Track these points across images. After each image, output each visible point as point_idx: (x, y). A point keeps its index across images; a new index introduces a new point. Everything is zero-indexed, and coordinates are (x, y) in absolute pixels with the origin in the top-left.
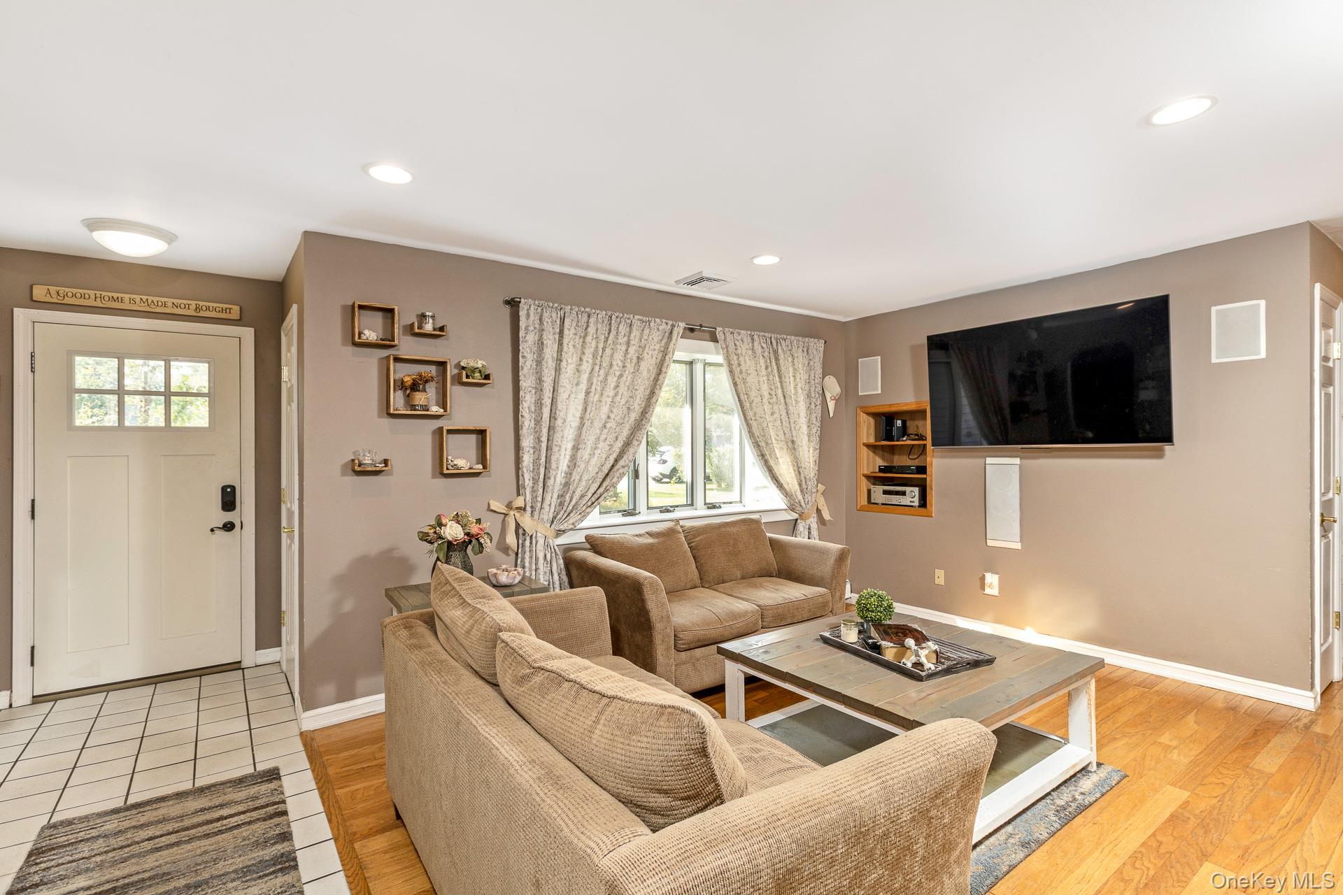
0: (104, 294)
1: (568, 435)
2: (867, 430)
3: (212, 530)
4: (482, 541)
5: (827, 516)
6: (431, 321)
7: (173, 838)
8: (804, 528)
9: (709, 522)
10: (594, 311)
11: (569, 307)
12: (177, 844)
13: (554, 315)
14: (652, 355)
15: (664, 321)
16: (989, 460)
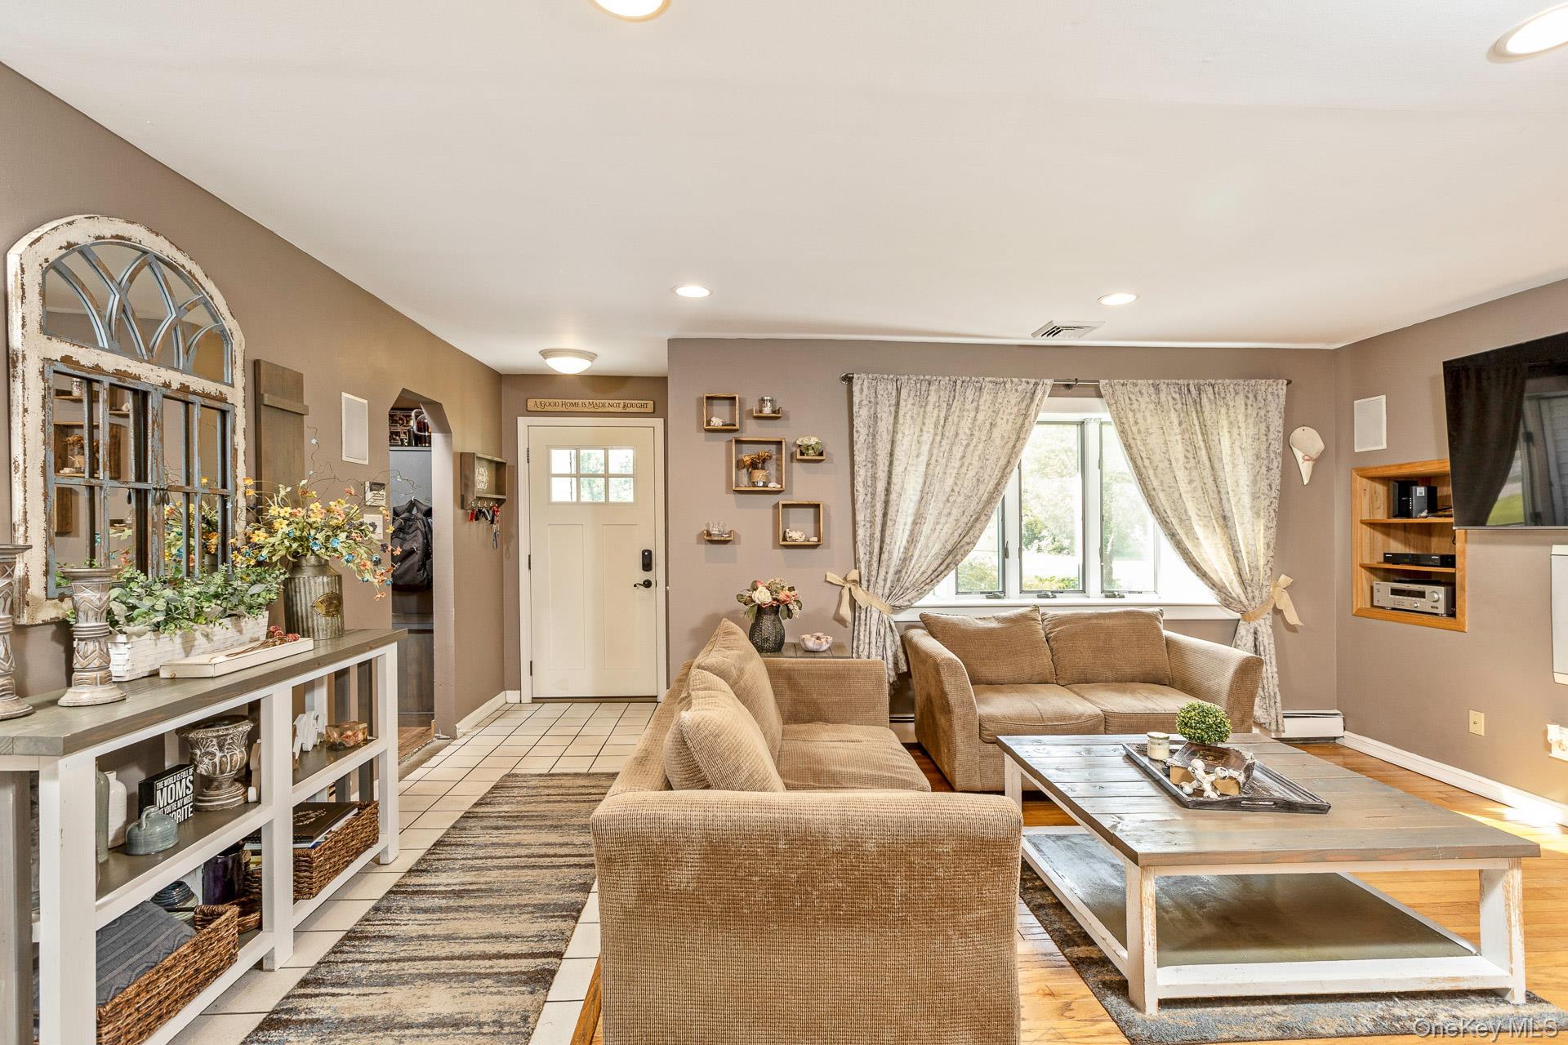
0: (567, 401)
1: (909, 508)
2: (1375, 503)
3: (635, 586)
4: (791, 607)
5: (1292, 618)
6: (769, 404)
7: (559, 798)
8: (1248, 631)
9: (1075, 612)
10: (935, 378)
11: (906, 377)
12: (559, 802)
13: (890, 387)
14: (1008, 420)
15: (1023, 380)
16: (1557, 549)
